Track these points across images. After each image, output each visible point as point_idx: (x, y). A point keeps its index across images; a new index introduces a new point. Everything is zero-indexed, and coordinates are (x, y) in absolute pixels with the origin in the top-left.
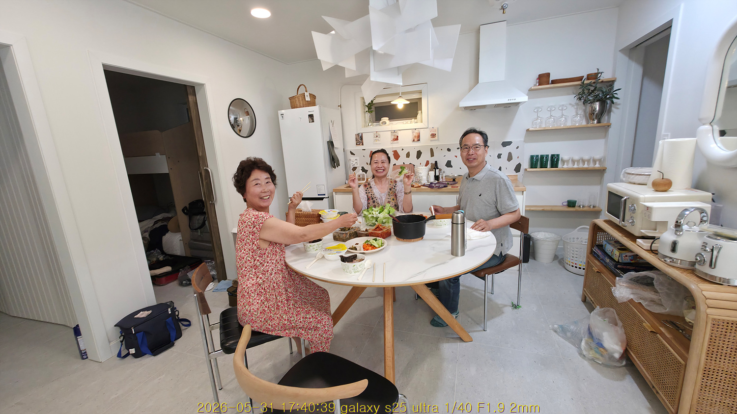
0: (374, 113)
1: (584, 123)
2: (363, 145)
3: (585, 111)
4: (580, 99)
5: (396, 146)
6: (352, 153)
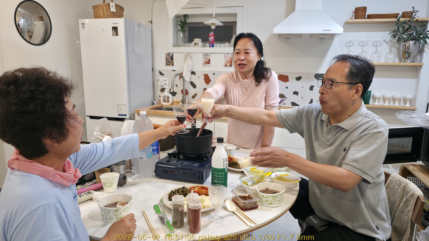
0: (187, 33)
1: (397, 62)
2: (173, 65)
3: (398, 49)
4: (395, 36)
5: (208, 70)
6: (161, 73)
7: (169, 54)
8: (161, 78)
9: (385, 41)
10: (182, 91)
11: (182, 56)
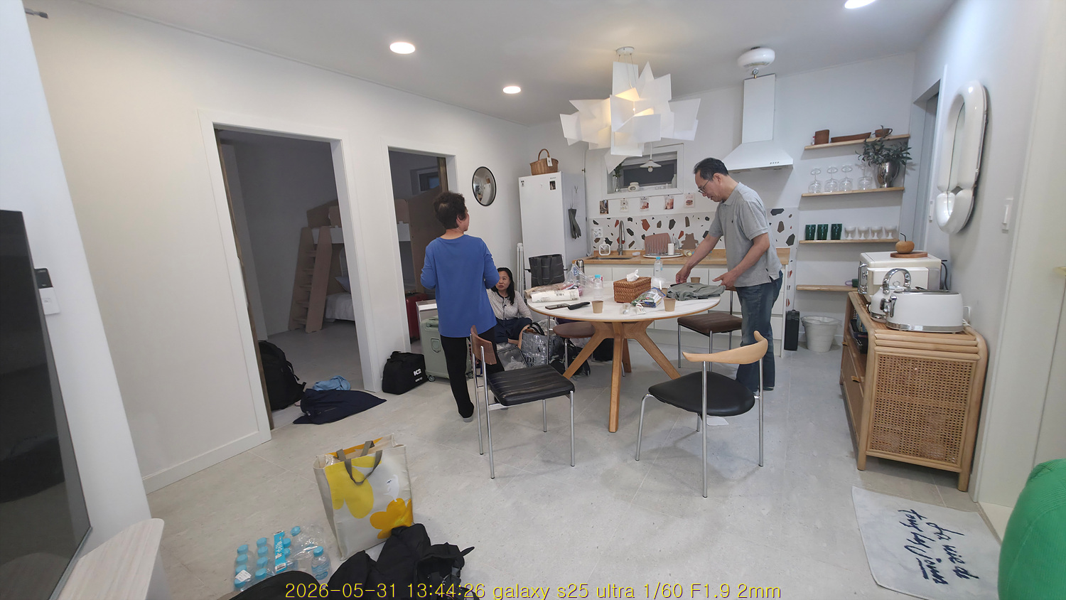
2: (608, 213)
3: (873, 173)
4: (865, 159)
5: (646, 214)
6: (595, 223)
7: (603, 201)
8: (596, 228)
9: (856, 165)
10: (618, 240)
11: (618, 202)
